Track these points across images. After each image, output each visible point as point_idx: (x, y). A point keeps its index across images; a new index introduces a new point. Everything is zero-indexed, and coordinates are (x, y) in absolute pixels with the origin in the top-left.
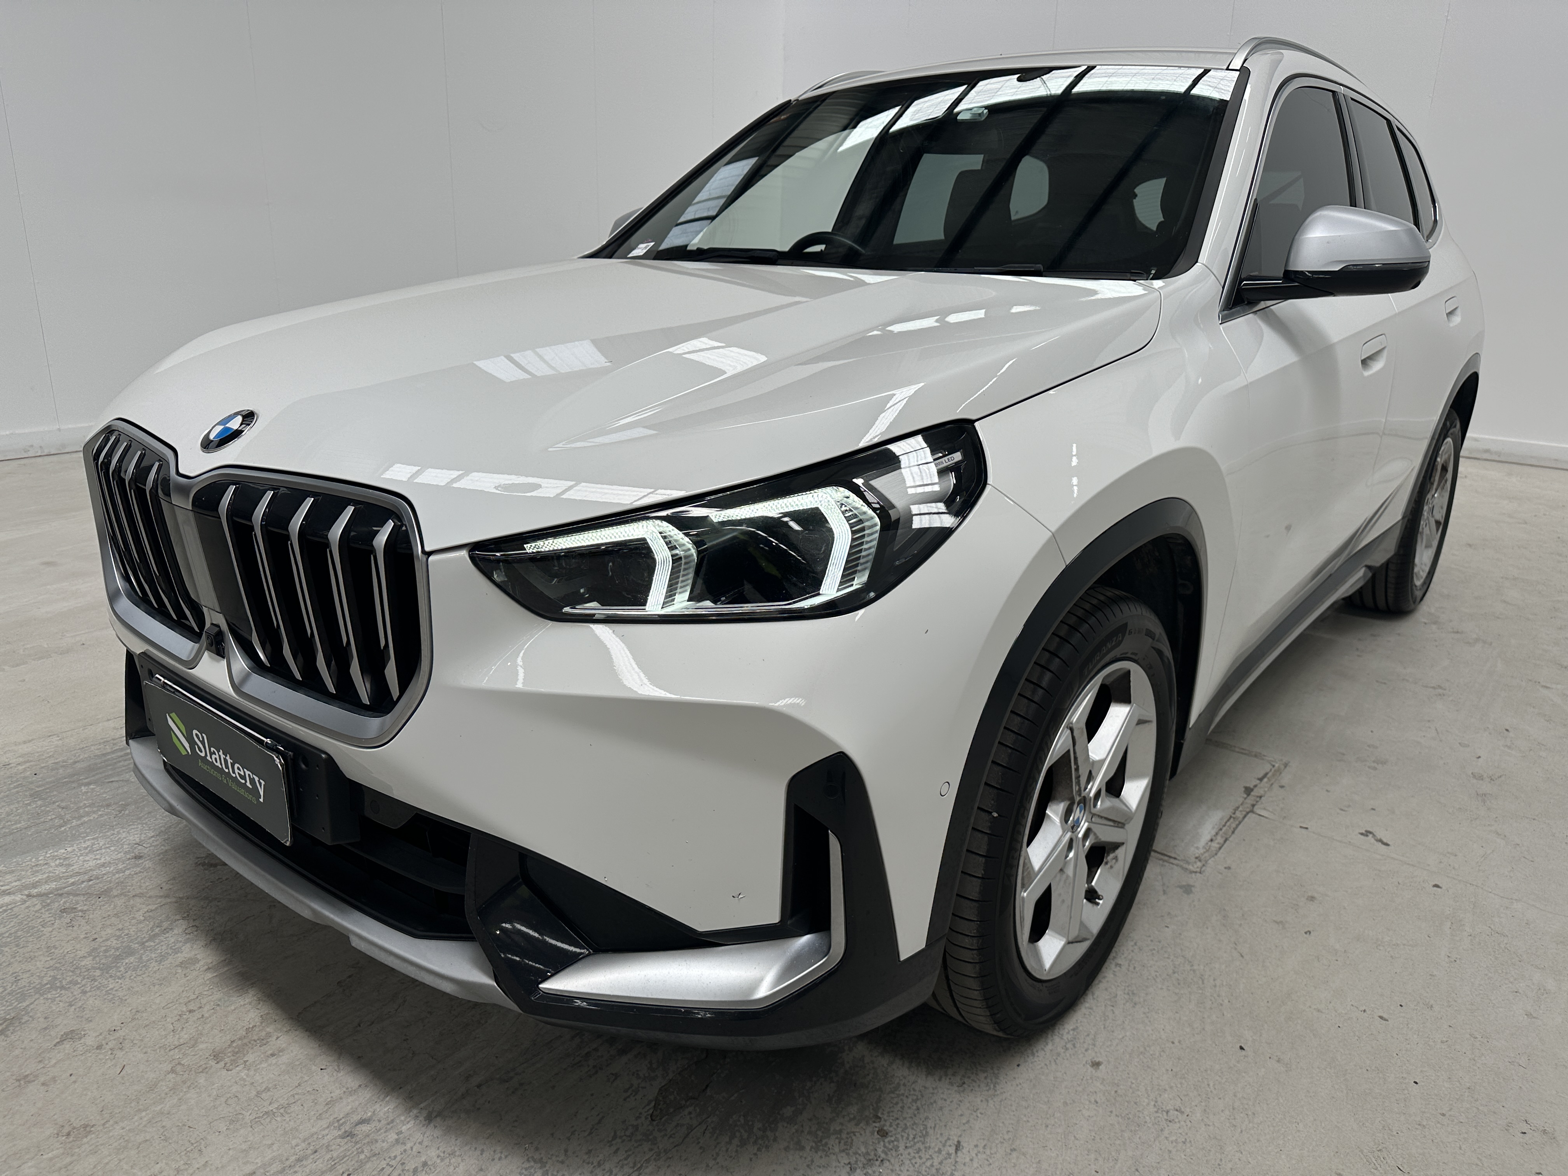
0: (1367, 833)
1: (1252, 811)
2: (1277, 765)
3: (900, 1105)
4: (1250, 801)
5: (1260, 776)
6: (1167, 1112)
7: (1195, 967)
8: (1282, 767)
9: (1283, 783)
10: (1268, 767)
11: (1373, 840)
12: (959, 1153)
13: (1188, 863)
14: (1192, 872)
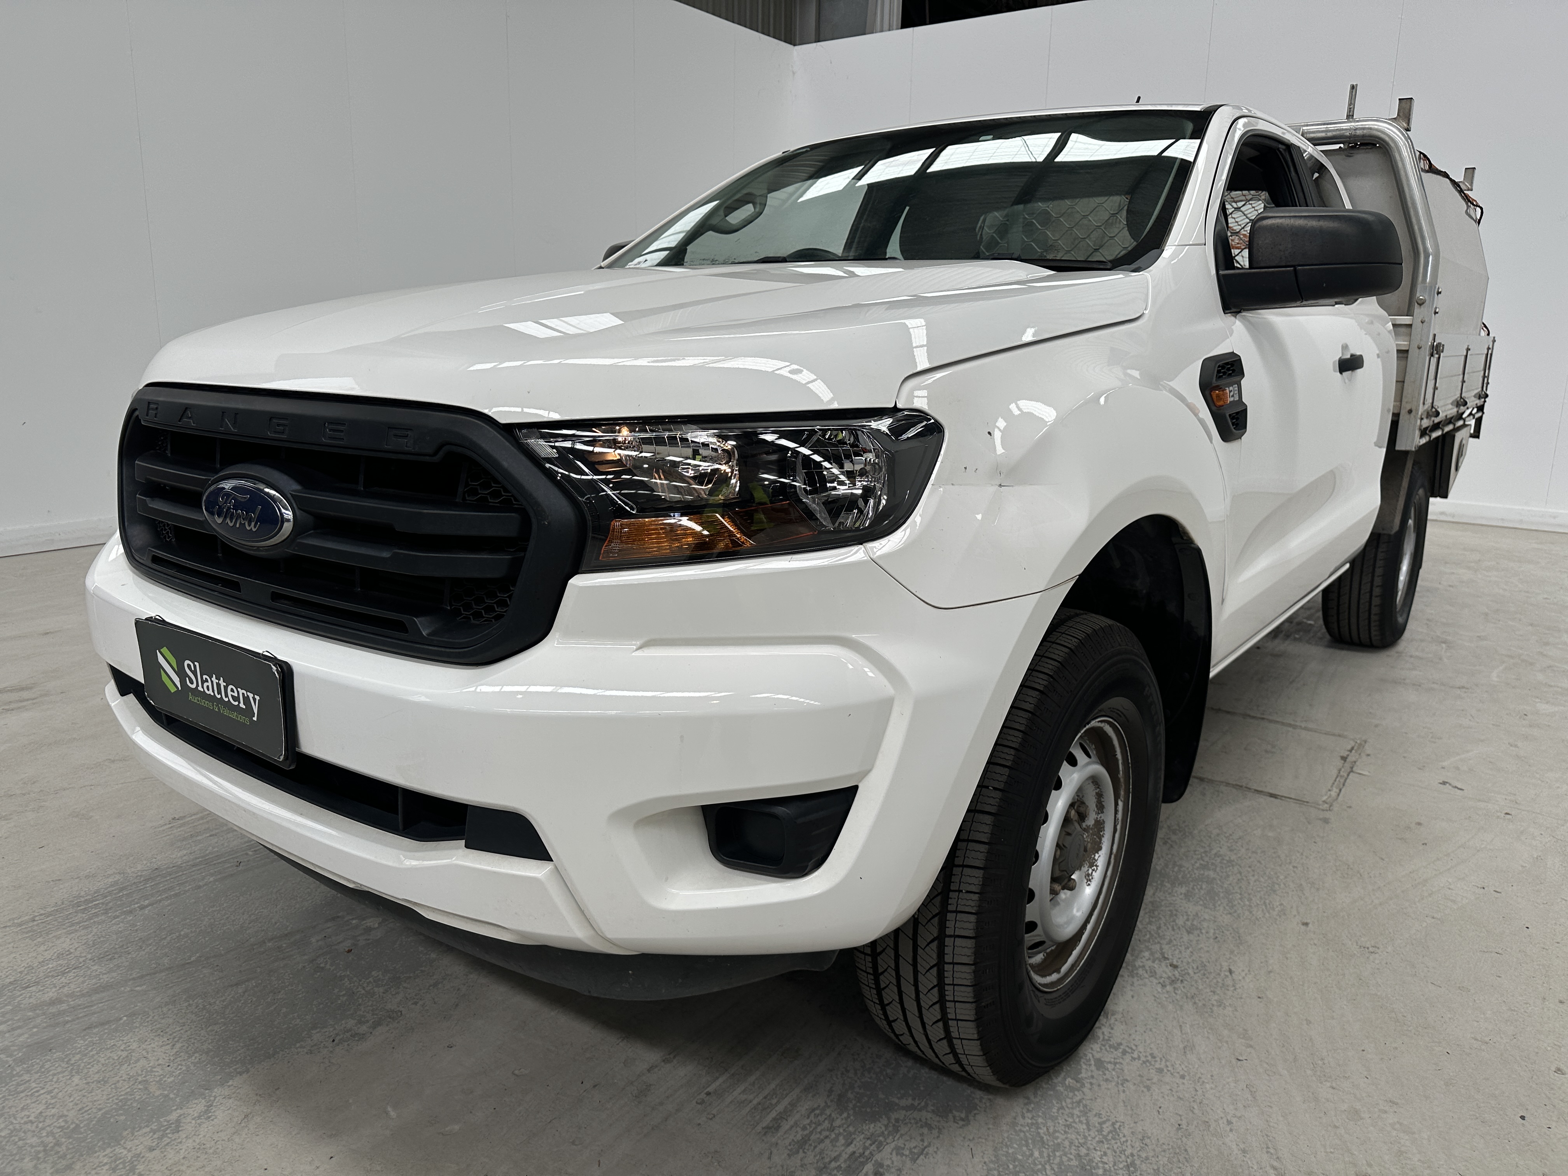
0: (1444, 783)
1: (1352, 771)
2: (1358, 742)
3: (1178, 951)
4: (1348, 765)
5: (1349, 747)
6: (1368, 948)
7: (1352, 866)
8: (1363, 743)
9: (1368, 752)
10: (1352, 743)
11: (1450, 787)
12: (1233, 975)
13: (1318, 804)
14: (1323, 810)
